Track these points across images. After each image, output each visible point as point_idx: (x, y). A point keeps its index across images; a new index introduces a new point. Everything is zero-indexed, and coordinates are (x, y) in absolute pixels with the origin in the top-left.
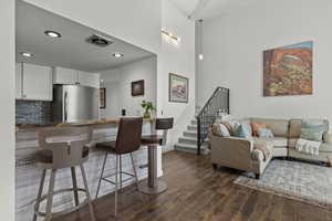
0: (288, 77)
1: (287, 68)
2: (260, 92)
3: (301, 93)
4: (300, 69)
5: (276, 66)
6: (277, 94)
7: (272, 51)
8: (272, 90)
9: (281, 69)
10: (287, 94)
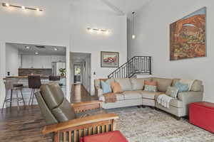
0: (186, 43)
1: (185, 36)
2: (168, 57)
3: (196, 56)
4: (195, 35)
5: (178, 35)
6: (179, 58)
7: (175, 23)
8: (176, 55)
9: (181, 37)
10: (186, 57)
